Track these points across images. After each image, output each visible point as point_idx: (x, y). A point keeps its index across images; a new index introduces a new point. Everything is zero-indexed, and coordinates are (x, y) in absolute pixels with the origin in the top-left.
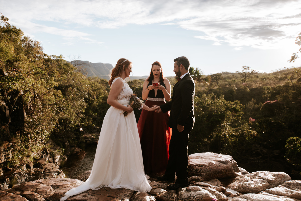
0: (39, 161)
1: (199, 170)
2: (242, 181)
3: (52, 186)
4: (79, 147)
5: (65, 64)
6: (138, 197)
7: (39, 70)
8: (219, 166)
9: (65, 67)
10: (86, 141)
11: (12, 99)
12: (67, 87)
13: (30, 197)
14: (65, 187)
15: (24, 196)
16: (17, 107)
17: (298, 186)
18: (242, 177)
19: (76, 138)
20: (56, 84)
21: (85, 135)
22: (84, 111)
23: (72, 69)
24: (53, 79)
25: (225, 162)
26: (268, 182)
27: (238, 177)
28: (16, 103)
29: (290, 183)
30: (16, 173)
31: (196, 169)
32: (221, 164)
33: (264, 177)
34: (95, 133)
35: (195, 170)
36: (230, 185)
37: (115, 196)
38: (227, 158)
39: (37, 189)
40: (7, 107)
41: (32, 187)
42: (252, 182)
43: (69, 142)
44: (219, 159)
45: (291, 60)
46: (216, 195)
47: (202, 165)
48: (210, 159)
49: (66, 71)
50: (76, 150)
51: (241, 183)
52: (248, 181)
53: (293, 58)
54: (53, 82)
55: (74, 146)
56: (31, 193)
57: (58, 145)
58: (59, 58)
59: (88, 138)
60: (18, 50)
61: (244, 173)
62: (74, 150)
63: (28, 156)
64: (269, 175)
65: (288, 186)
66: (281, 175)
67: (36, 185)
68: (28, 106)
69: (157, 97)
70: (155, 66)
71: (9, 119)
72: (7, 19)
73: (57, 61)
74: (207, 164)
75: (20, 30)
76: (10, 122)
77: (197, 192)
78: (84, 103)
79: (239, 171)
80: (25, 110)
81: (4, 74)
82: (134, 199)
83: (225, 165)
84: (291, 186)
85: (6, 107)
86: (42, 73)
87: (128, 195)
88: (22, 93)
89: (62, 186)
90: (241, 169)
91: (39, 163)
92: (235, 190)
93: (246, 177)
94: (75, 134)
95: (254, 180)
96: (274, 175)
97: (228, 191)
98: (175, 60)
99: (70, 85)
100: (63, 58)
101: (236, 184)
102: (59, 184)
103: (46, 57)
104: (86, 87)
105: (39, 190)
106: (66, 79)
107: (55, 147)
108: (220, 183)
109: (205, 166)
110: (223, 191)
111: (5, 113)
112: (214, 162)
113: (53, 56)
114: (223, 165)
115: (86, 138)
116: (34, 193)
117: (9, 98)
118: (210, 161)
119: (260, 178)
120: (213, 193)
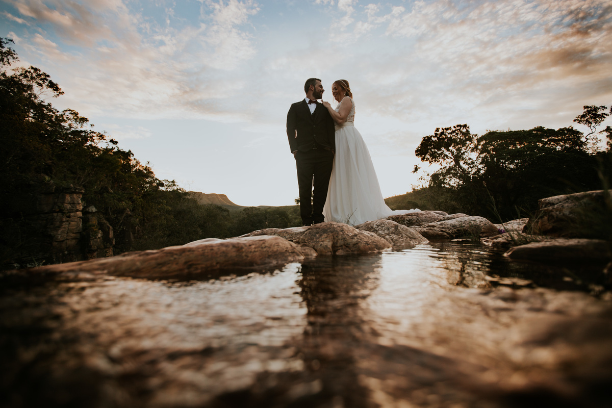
1: (416, 219)
11: (117, 218)
16: (123, 228)
28: (121, 223)
31: (410, 220)
35: (407, 220)
40: (111, 227)
45: (414, 172)
53: (416, 169)
71: (112, 240)
75: (130, 151)
76: (114, 243)
80: (133, 234)
81: (108, 192)
85: (109, 227)
88: (129, 213)
111: (109, 234)
117: (113, 217)
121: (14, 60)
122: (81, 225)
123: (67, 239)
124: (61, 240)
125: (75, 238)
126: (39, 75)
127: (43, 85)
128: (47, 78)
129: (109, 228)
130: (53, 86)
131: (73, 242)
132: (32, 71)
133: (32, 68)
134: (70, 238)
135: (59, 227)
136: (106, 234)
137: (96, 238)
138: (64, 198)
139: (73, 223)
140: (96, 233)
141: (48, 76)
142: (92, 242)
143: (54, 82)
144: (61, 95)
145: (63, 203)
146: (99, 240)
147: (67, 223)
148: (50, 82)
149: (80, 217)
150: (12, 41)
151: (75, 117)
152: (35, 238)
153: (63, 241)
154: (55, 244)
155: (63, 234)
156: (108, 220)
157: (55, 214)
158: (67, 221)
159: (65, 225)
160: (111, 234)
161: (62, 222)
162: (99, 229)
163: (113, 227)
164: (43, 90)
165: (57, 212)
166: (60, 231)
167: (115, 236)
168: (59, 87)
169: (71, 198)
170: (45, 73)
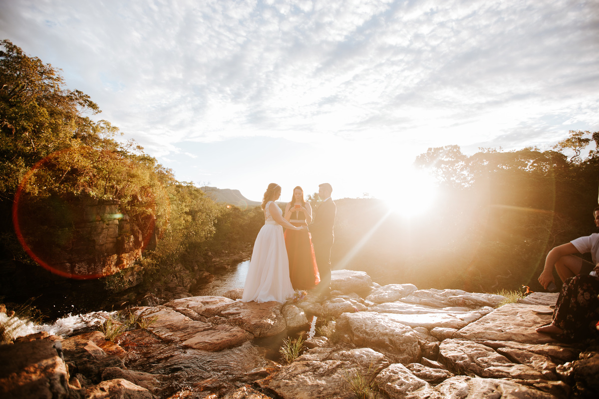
0: (169, 285)
1: (339, 285)
2: (377, 293)
3: (202, 302)
4: (208, 271)
5: (195, 190)
6: (288, 310)
7: (171, 196)
8: (356, 281)
9: (196, 193)
10: (215, 265)
11: (145, 223)
12: (196, 212)
13: (184, 312)
14: (215, 304)
15: (177, 311)
16: (150, 232)
17: (424, 295)
18: (377, 290)
19: (205, 262)
20: (187, 209)
21: (214, 259)
22: (213, 236)
23: (202, 194)
24: (184, 204)
25: (361, 277)
26: (400, 293)
27: (373, 291)
28: (149, 228)
29: (418, 293)
30: (147, 297)
32: (357, 279)
33: (396, 289)
34: (223, 256)
35: (335, 285)
36: (367, 297)
37: (267, 309)
38: (363, 274)
39: (188, 305)
40: (140, 231)
41: (182, 303)
42: (386, 294)
43: (198, 266)
44: (355, 275)
46: (357, 305)
47: (341, 281)
48: (347, 275)
49: (196, 197)
50: (205, 274)
51: (377, 295)
52: (382, 293)
54: (184, 207)
55: (203, 270)
56: (184, 308)
57: (188, 269)
58: (189, 185)
59: (217, 262)
60: (152, 176)
61: (377, 287)
62: (203, 274)
63: (159, 280)
64: (399, 287)
65: (416, 295)
66: (409, 286)
67: (186, 302)
68: (159, 230)
69: (299, 219)
70: (296, 190)
71: (141, 242)
72: (142, 148)
73: (188, 187)
74: (346, 280)
75: (154, 158)
76: (143, 245)
77: (341, 303)
78: (213, 228)
79: (373, 285)
80: (157, 235)
81: (138, 200)
82: (284, 311)
83: (362, 280)
84: (419, 295)
86: (174, 198)
87: (278, 308)
88: (155, 218)
89: (211, 302)
90: (374, 283)
91: (169, 287)
92: (372, 301)
93: (380, 290)
94: (204, 258)
95: (387, 292)
96: (404, 287)
97: (366, 302)
98: (320, 186)
99: (200, 210)
100: (193, 185)
101: (372, 296)
102: (208, 301)
103: (178, 184)
104: (216, 213)
105: (190, 306)
106: (196, 204)
107: (184, 271)
108: (358, 296)
109: (344, 281)
110: (363, 302)
111: (139, 238)
112: (351, 277)
113: (185, 182)
114: (359, 280)
115: (214, 262)
116: (186, 308)
117: (142, 223)
118: (348, 276)
119: (391, 289)
120: (354, 303)
121: (62, 85)
122: (117, 231)
123: (106, 243)
124: (102, 243)
125: (113, 242)
126: (81, 97)
127: (85, 105)
128: (88, 99)
129: (139, 232)
130: (92, 105)
131: (111, 245)
132: (76, 94)
133: (77, 91)
134: (109, 242)
135: (101, 233)
136: (136, 238)
137: (129, 242)
138: (105, 209)
139: (111, 229)
140: (129, 238)
141: (89, 97)
142: (126, 245)
143: (94, 102)
144: (99, 114)
145: (104, 213)
146: (131, 244)
147: (107, 230)
148: (91, 102)
149: (117, 225)
150: (61, 69)
151: (108, 127)
152: (82, 243)
153: (103, 245)
154: (97, 247)
155: (104, 239)
156: (138, 225)
157: (98, 223)
158: (107, 228)
159: (105, 231)
160: (140, 239)
161: (103, 229)
162: (131, 235)
163: (142, 231)
164: (84, 109)
165: (99, 221)
166: (101, 237)
167: (144, 239)
168: (98, 106)
169: (110, 209)
170: (87, 95)
